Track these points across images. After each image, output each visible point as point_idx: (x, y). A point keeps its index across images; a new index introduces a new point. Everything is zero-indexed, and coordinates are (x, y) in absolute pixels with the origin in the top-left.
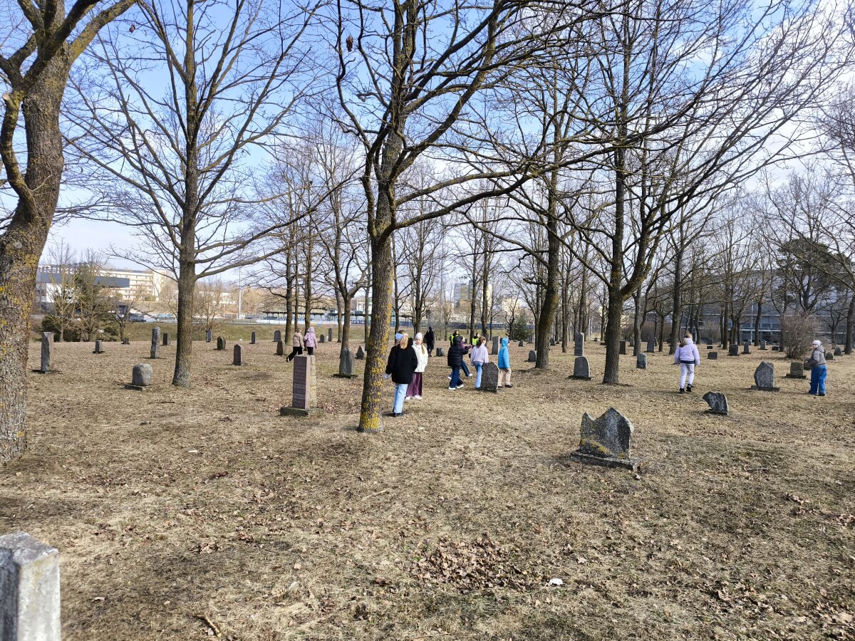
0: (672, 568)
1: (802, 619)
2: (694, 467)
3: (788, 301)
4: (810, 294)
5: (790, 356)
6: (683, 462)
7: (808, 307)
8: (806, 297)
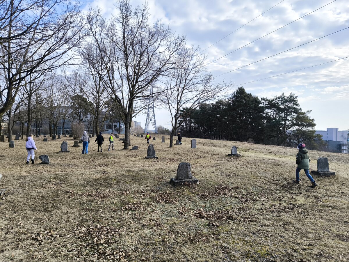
0: (17, 235)
1: (69, 236)
2: (32, 188)
3: (74, 118)
4: (81, 115)
5: (74, 139)
6: (27, 186)
7: (81, 120)
8: (80, 117)
